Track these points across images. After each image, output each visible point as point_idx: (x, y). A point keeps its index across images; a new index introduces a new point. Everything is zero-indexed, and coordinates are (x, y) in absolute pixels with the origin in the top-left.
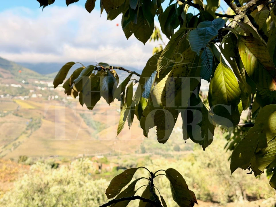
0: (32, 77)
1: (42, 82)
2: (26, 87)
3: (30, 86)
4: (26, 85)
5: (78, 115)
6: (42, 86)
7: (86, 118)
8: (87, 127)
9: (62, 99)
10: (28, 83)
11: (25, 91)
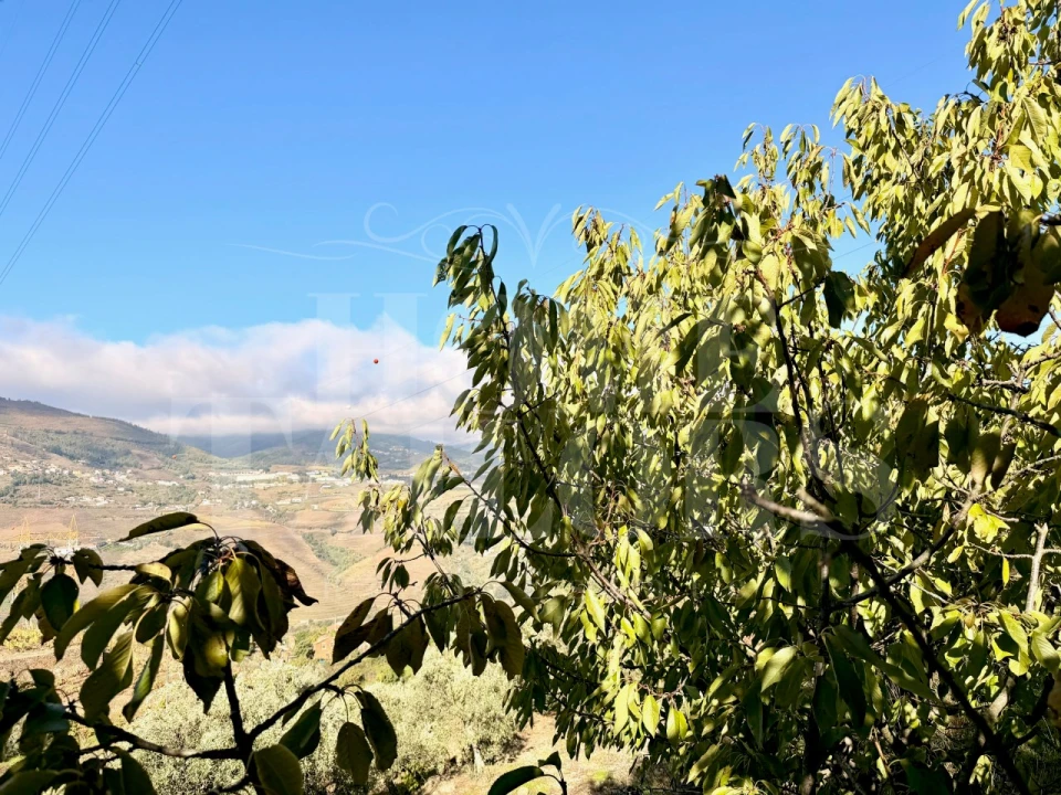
0: (203, 465)
1: (224, 474)
2: (190, 485)
3: (198, 483)
4: (191, 481)
5: (299, 538)
6: (223, 481)
7: (316, 544)
8: (318, 560)
9: (265, 507)
10: (193, 478)
11: (188, 494)
